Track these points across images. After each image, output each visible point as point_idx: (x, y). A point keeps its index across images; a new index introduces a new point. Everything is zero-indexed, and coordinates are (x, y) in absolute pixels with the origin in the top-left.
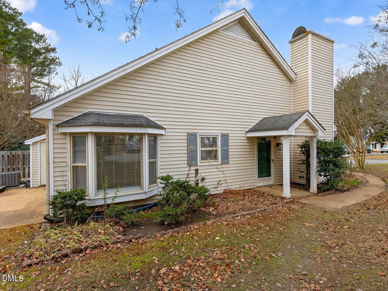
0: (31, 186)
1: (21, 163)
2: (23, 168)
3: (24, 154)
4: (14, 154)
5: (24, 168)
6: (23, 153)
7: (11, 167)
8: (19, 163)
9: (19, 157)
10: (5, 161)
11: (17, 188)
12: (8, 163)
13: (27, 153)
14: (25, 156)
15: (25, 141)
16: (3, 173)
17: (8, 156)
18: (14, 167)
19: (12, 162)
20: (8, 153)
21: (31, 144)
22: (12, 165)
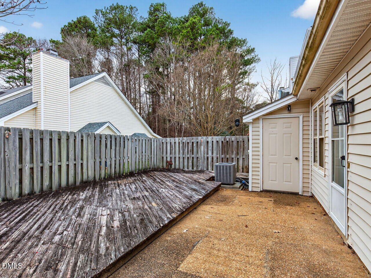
0: (250, 189)
1: (234, 152)
2: (236, 159)
3: (238, 140)
4: (228, 140)
5: (238, 159)
6: (236, 139)
7: (225, 156)
8: (233, 152)
9: (232, 145)
10: (219, 148)
11: (233, 188)
12: (222, 151)
13: (241, 140)
14: (239, 143)
15: (244, 118)
16: (218, 164)
17: (222, 142)
18: (228, 156)
19: (226, 151)
20: (222, 138)
21: (251, 121)
22: (226, 153)
